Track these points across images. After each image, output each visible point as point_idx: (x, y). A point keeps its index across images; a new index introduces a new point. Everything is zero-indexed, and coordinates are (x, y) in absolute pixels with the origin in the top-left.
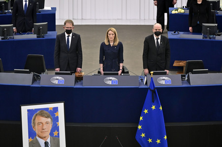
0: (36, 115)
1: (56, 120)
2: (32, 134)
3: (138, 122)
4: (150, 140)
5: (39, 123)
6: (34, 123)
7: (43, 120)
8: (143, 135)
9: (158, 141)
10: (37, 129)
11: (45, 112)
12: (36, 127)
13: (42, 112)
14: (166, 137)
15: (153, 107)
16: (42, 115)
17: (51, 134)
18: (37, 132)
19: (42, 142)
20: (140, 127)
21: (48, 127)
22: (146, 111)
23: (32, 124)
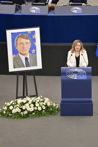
0: (18, 37)
1: (34, 40)
2: (15, 52)
5: (20, 44)
6: (17, 43)
10: (19, 48)
11: (25, 34)
12: (18, 46)
13: (23, 35)
16: (23, 37)
17: (30, 52)
18: (19, 50)
19: (23, 58)
23: (15, 44)
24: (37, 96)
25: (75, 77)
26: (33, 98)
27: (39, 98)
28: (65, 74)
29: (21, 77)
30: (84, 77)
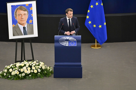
0: (17, 9)
1: (31, 12)
2: (14, 22)
3: (86, 14)
4: (95, 26)
5: (19, 15)
6: (16, 14)
7: (22, 12)
8: (90, 22)
9: (100, 26)
10: (18, 19)
11: (23, 7)
12: (17, 17)
13: (21, 7)
14: (105, 24)
15: (97, 4)
16: (21, 9)
17: (28, 22)
18: (18, 20)
19: (21, 27)
20: (88, 17)
21: (26, 17)
22: (92, 6)
23: (15, 15)
24: (33, 60)
25: (66, 44)
26: (30, 62)
27: (35, 62)
28: (58, 41)
29: (19, 44)
30: (74, 45)
